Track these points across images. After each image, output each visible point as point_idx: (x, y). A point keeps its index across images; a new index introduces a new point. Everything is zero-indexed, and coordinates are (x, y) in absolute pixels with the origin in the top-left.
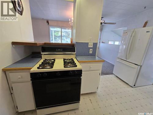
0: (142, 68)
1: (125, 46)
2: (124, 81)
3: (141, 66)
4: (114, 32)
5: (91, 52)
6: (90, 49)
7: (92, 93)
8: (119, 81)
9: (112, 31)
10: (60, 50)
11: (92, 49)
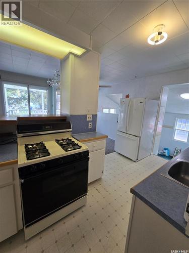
0: (141, 139)
1: (122, 114)
2: (127, 158)
3: (140, 137)
4: (111, 99)
5: (90, 127)
6: (89, 123)
7: (96, 180)
8: (122, 158)
9: (106, 96)
10: (49, 127)
11: (91, 123)
